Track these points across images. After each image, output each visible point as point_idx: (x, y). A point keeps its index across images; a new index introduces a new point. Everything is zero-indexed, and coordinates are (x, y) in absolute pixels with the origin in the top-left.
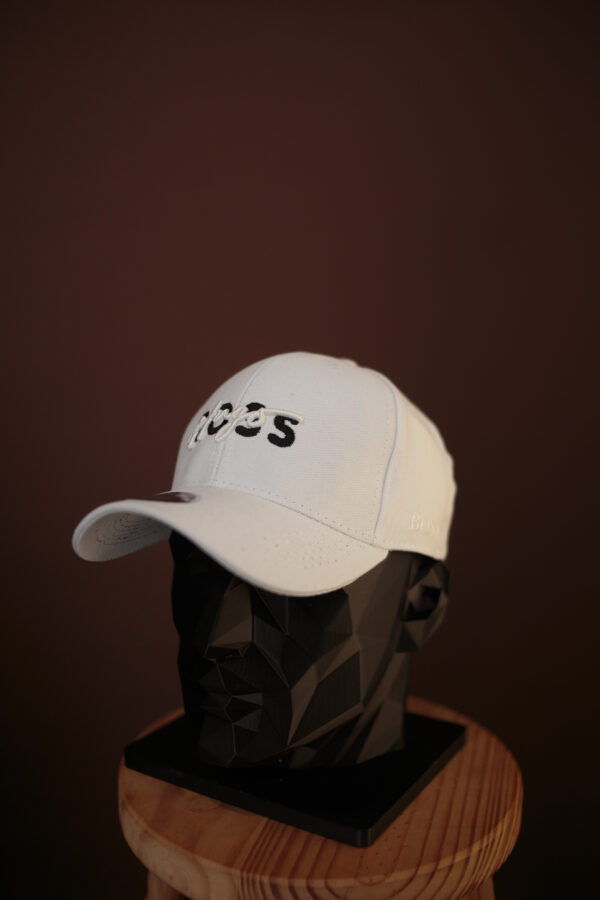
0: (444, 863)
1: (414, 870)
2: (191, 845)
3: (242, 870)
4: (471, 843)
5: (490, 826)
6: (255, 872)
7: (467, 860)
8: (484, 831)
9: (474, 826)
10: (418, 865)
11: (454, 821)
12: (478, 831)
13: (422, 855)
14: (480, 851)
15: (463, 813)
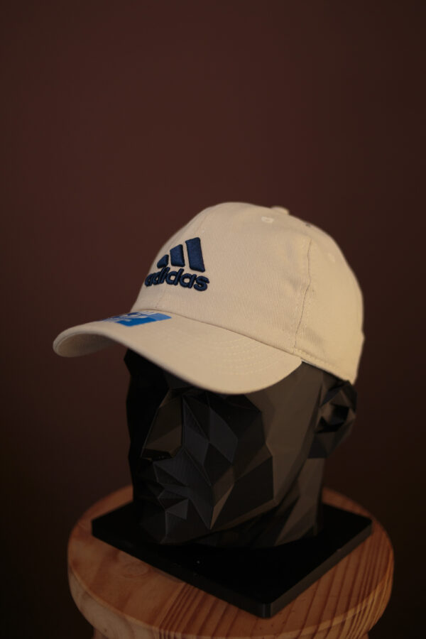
0: (324, 626)
1: (298, 631)
2: (121, 605)
3: (160, 628)
4: (347, 610)
5: (364, 595)
6: (170, 630)
7: (343, 624)
8: (358, 600)
9: (350, 596)
10: (302, 628)
11: (334, 591)
12: (354, 599)
13: (306, 619)
14: (354, 617)
15: (342, 584)
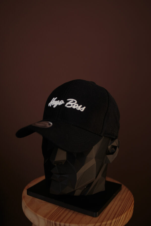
3: (48, 219)
4: (113, 219)
5: (121, 214)
6: (51, 220)
7: (111, 223)
8: (118, 216)
10: (96, 223)
11: (110, 212)
12: (116, 216)
13: (98, 221)
14: (115, 221)
